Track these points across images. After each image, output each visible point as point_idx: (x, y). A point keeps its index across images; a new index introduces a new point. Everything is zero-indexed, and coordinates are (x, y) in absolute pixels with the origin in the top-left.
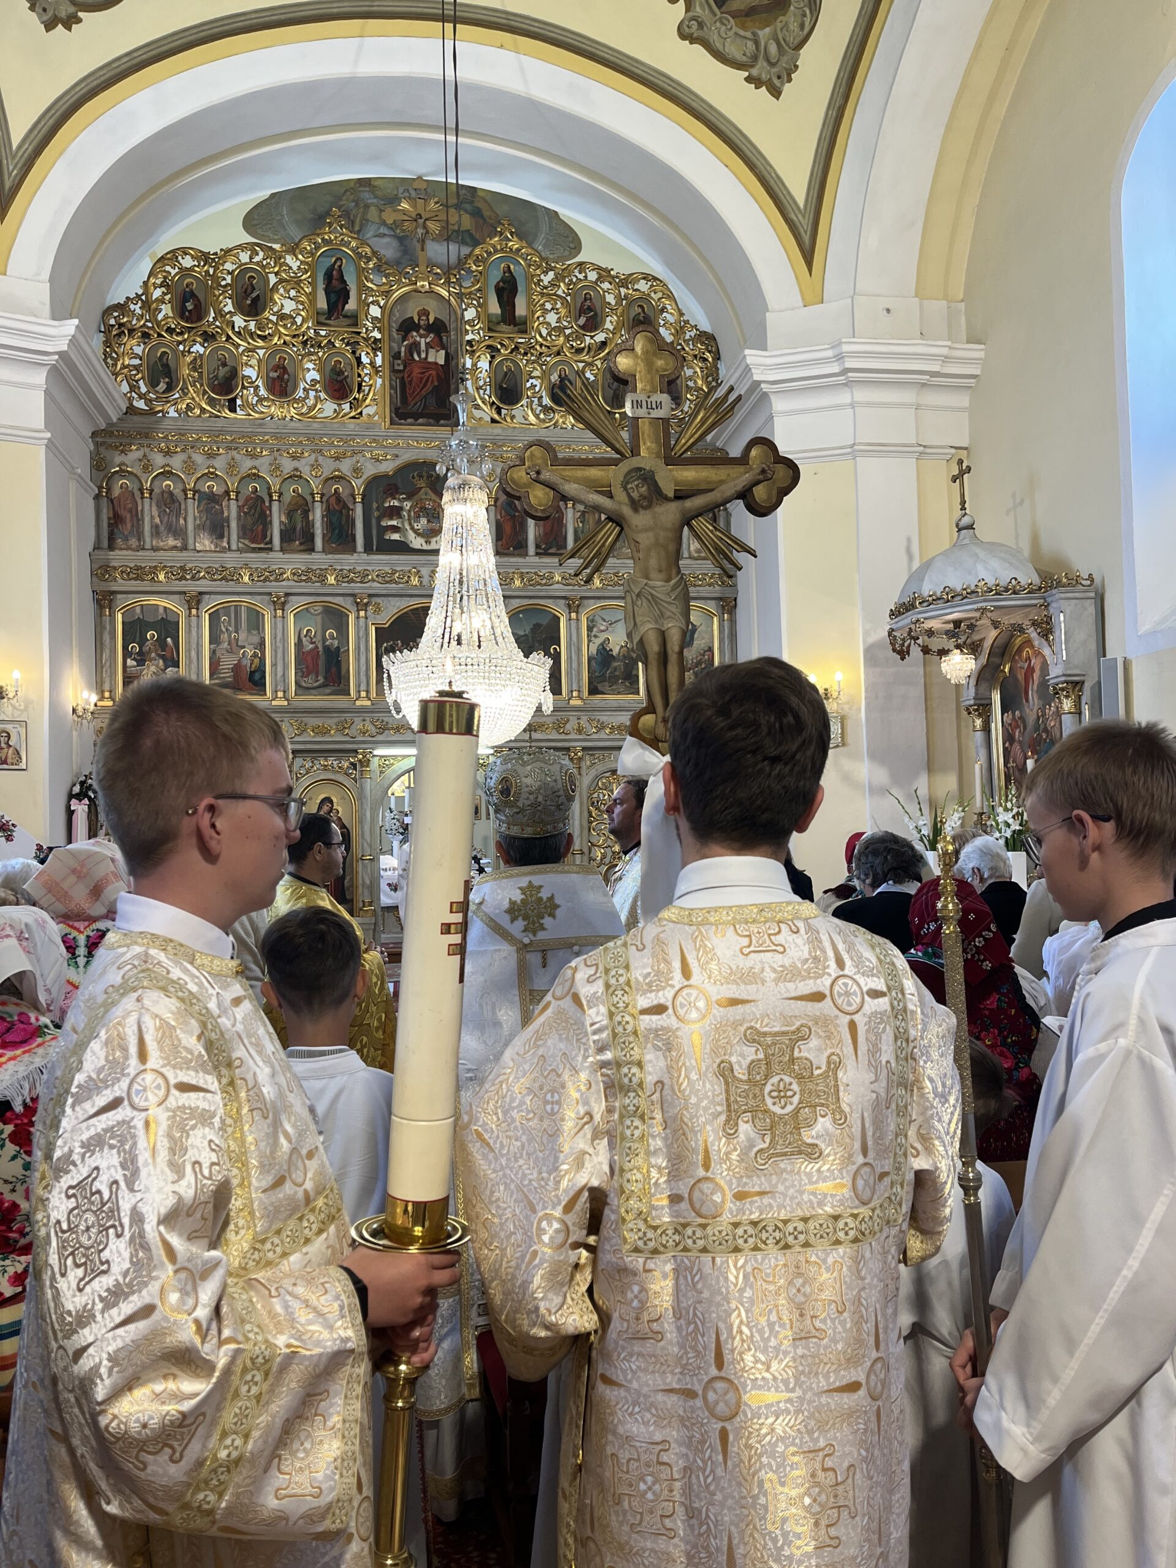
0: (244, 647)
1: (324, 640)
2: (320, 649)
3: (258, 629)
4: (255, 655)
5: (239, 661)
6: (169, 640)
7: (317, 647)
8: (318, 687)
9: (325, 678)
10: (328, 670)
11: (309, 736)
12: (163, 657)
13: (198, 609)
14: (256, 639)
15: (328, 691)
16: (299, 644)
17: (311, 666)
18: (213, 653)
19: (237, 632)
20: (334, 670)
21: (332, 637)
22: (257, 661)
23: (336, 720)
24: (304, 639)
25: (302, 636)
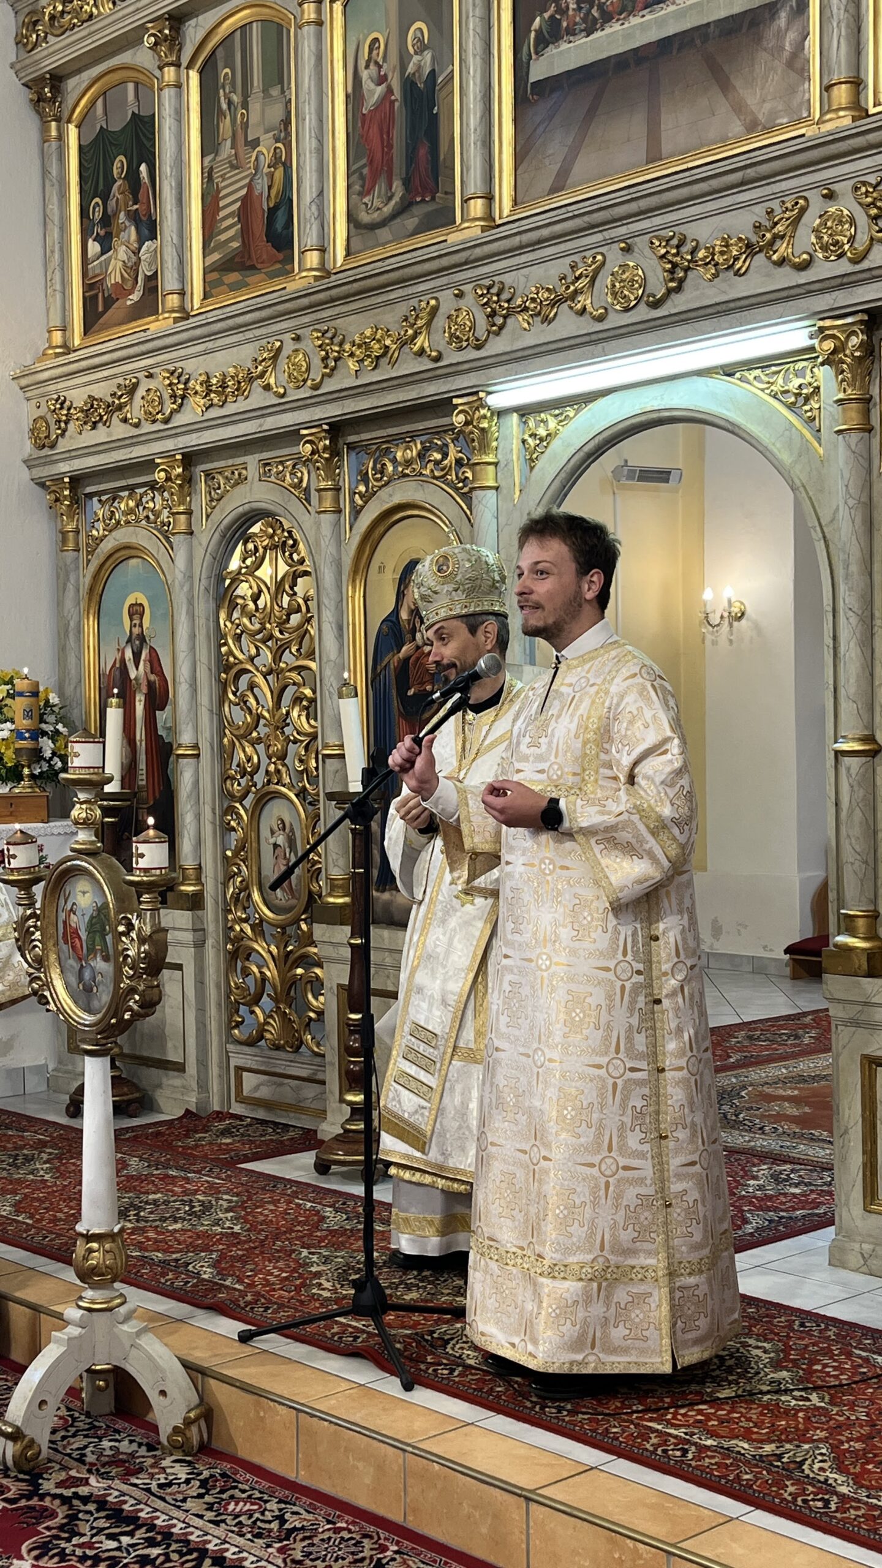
0: (256, 143)
1: (404, 59)
2: (397, 94)
3: (281, 81)
4: (276, 161)
5: (250, 186)
6: (143, 168)
7: (390, 91)
8: (394, 216)
9: (407, 183)
10: (411, 157)
11: (349, 374)
12: (134, 217)
13: (177, 65)
14: (276, 113)
15: (410, 222)
16: (354, 98)
17: (378, 156)
18: (208, 176)
19: (245, 105)
20: (423, 152)
21: (421, 48)
22: (279, 173)
23: (402, 309)
24: (365, 75)
25: (362, 63)
